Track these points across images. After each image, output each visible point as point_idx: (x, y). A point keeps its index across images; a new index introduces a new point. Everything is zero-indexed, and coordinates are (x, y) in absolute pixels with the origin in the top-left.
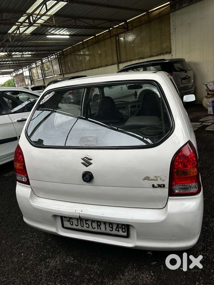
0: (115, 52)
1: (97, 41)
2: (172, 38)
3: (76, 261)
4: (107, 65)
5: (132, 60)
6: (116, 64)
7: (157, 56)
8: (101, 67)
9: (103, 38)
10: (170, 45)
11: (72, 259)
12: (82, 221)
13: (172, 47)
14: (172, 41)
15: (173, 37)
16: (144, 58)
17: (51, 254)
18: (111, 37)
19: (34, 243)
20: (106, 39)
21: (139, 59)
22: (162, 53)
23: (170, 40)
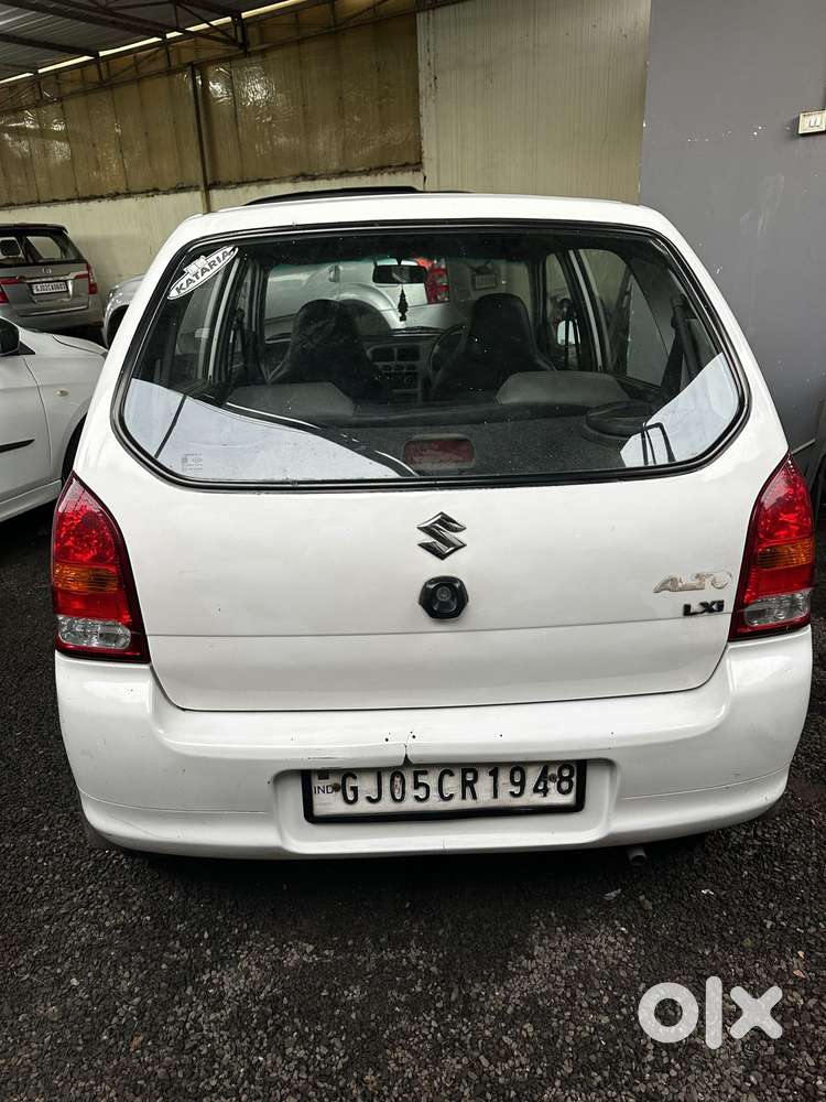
0: (194, 139)
1: (105, 81)
2: (422, 109)
3: (327, 952)
4: (156, 191)
5: (268, 181)
6: (197, 188)
7: (367, 172)
8: (129, 194)
9: (135, 72)
10: (419, 139)
11: (310, 948)
12: (397, 780)
13: (424, 149)
14: (423, 121)
15: (427, 107)
16: (314, 178)
17: (208, 952)
18: (170, 72)
19: (107, 924)
20: (150, 76)
21: (295, 179)
22: (386, 164)
23: (417, 117)
